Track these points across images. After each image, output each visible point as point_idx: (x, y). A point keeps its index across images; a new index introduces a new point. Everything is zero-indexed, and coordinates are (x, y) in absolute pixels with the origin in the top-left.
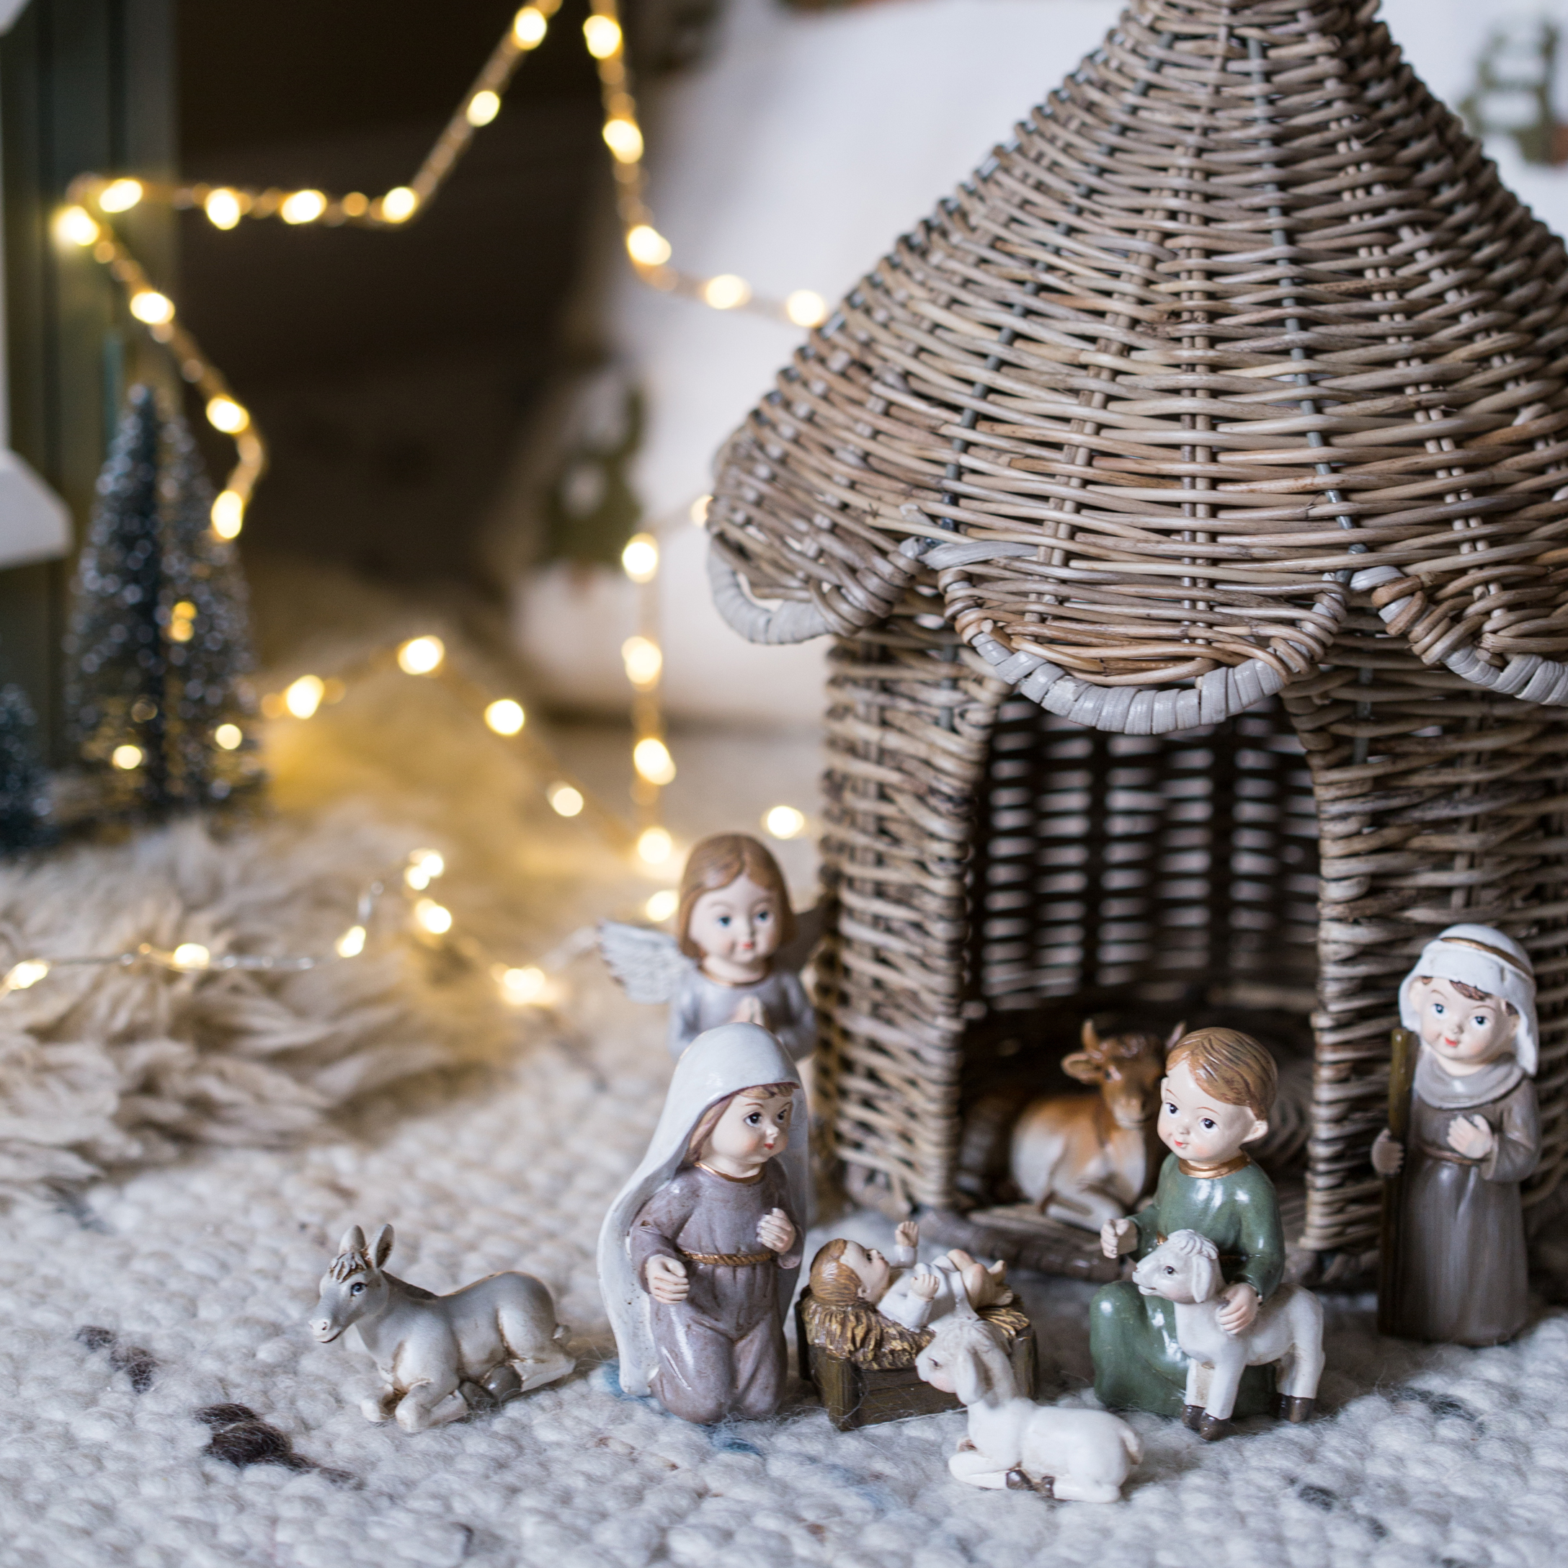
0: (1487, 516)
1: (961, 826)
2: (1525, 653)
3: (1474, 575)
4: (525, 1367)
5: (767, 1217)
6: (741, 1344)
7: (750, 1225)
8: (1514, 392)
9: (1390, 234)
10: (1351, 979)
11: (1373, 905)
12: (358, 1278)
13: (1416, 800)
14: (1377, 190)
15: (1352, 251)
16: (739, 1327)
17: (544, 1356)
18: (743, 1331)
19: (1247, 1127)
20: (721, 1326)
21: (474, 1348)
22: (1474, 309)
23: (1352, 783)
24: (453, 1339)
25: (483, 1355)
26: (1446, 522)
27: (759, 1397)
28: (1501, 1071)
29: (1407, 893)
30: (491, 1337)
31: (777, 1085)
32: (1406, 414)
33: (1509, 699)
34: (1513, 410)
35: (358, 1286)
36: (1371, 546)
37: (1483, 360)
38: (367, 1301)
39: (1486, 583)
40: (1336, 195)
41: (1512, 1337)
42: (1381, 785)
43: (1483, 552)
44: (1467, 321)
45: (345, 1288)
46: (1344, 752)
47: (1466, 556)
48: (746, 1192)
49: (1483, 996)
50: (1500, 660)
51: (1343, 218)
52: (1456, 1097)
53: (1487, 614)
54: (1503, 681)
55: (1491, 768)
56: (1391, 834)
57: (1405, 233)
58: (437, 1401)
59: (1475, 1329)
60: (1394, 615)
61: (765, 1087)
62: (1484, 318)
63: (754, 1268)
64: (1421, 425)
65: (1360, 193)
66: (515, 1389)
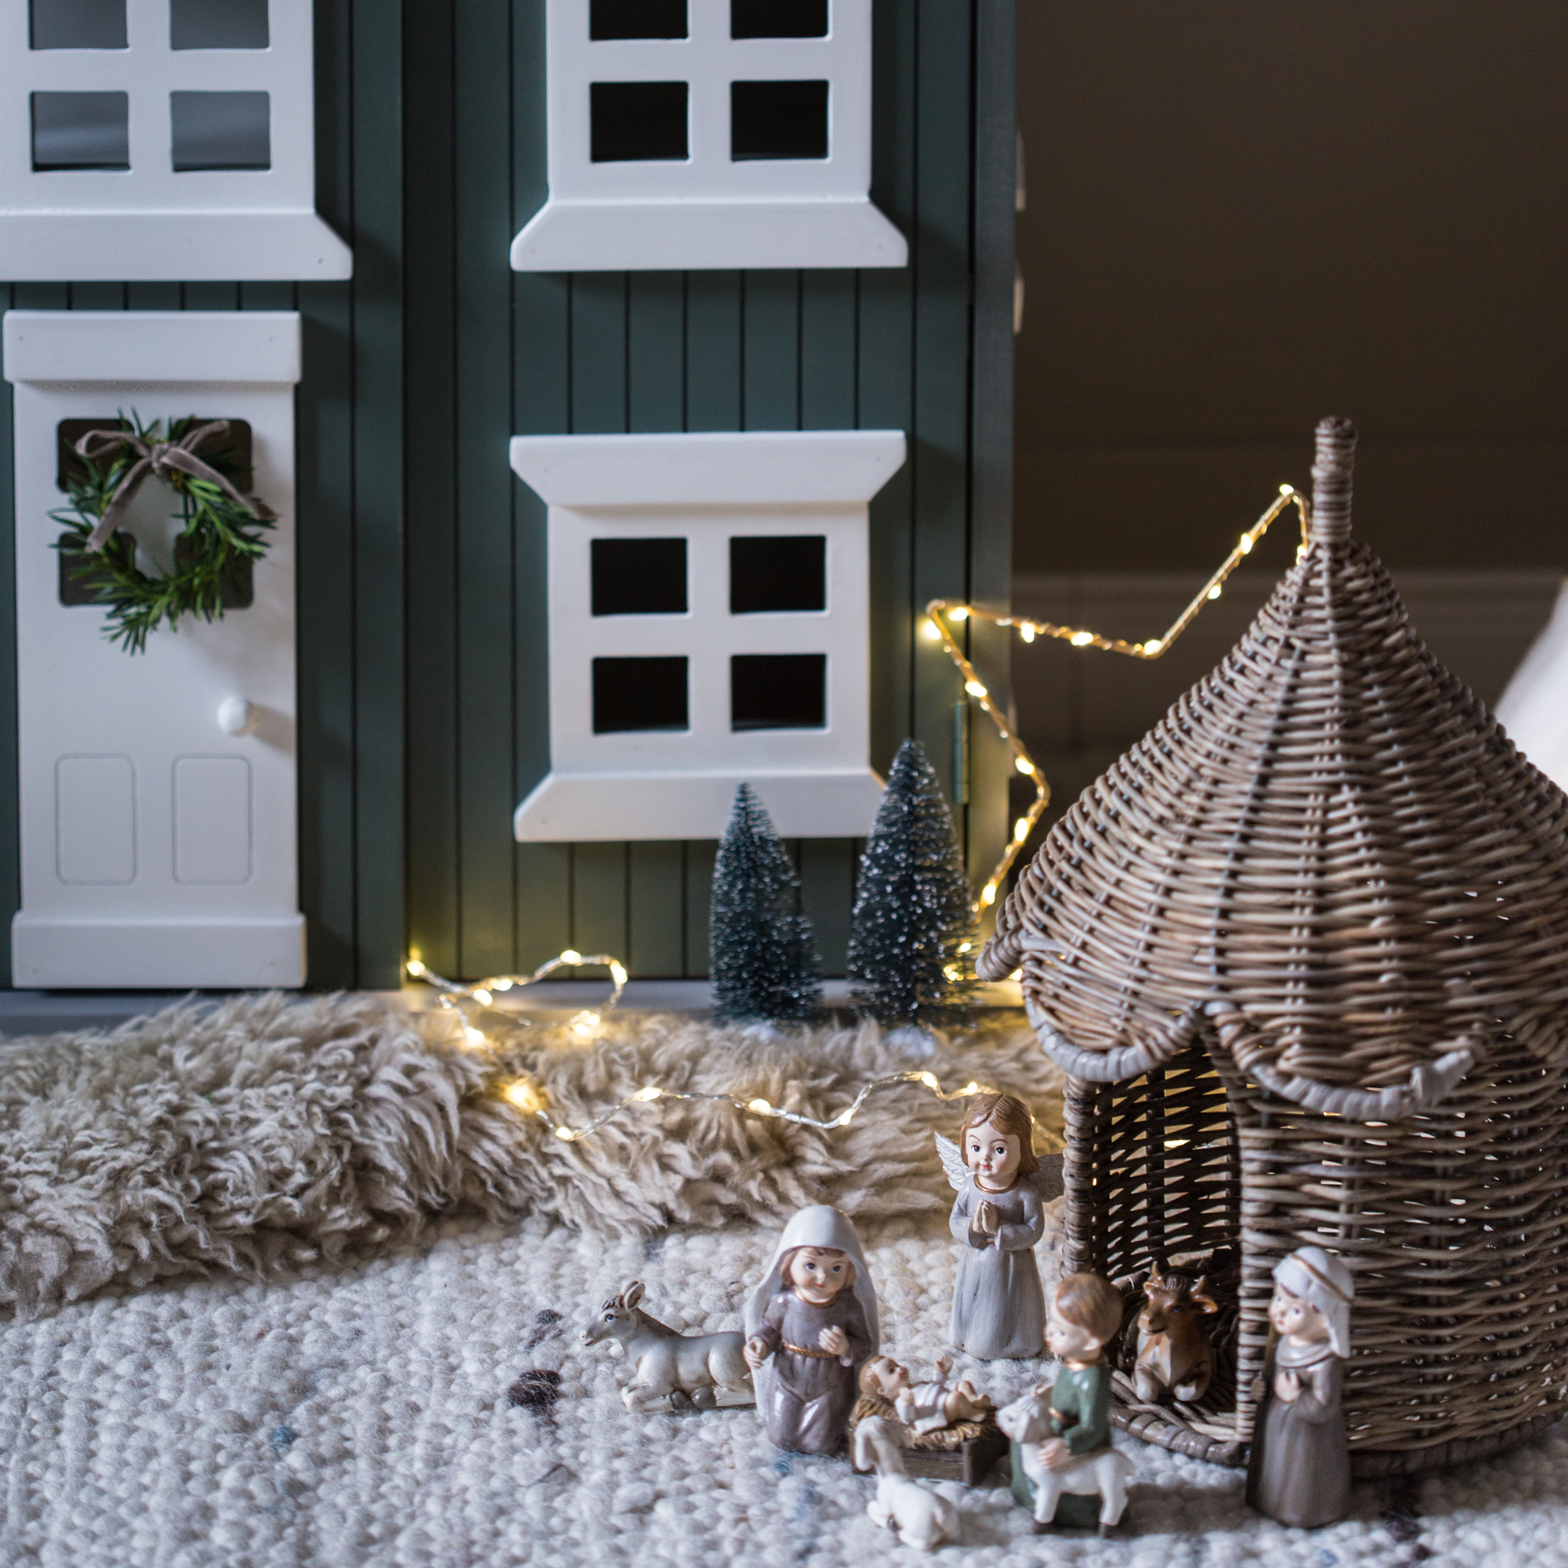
0: (1311, 983)
1: (1080, 1117)
2: (1304, 1076)
3: (1287, 1020)
4: (721, 1392)
5: (826, 1330)
6: (808, 1404)
7: (814, 1332)
8: (1376, 905)
9: (1336, 788)
10: (1257, 1268)
11: (1271, 1223)
12: (611, 1311)
13: (1301, 1159)
14: (1339, 758)
15: (1305, 795)
16: (807, 1394)
17: (734, 1387)
18: (811, 1397)
19: (1085, 1342)
20: (796, 1391)
21: (688, 1370)
22: (1369, 847)
23: (1256, 1138)
24: (673, 1364)
25: (693, 1378)
26: (1281, 982)
27: (811, 1441)
28: (1316, 1348)
29: (1301, 1220)
30: (701, 1368)
31: (825, 1249)
32: (1290, 907)
33: (1296, 1104)
34: (1369, 918)
35: (610, 1316)
36: (1223, 988)
37: (1361, 882)
38: (615, 1326)
39: (1293, 1026)
40: (1309, 757)
41: (1313, 1526)
42: (1277, 1145)
43: (1300, 1005)
44: (1363, 853)
45: (601, 1317)
46: (1254, 1118)
47: (1287, 1006)
48: (814, 1311)
49: (1294, 1296)
50: (1287, 1077)
51: (1308, 773)
52: (1293, 1360)
53: (1289, 1046)
54: (1290, 1090)
55: (1356, 1150)
56: (1284, 1178)
57: (1345, 789)
58: (652, 1397)
59: (1289, 1515)
60: (1227, 1033)
61: (816, 1248)
62: (1374, 853)
63: (819, 1360)
64: (1294, 917)
65: (1326, 758)
66: (710, 1403)
